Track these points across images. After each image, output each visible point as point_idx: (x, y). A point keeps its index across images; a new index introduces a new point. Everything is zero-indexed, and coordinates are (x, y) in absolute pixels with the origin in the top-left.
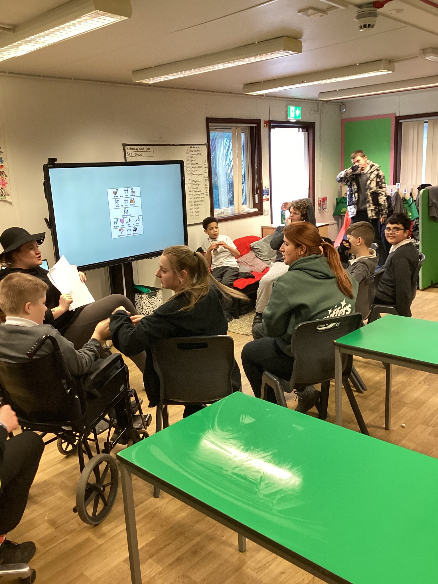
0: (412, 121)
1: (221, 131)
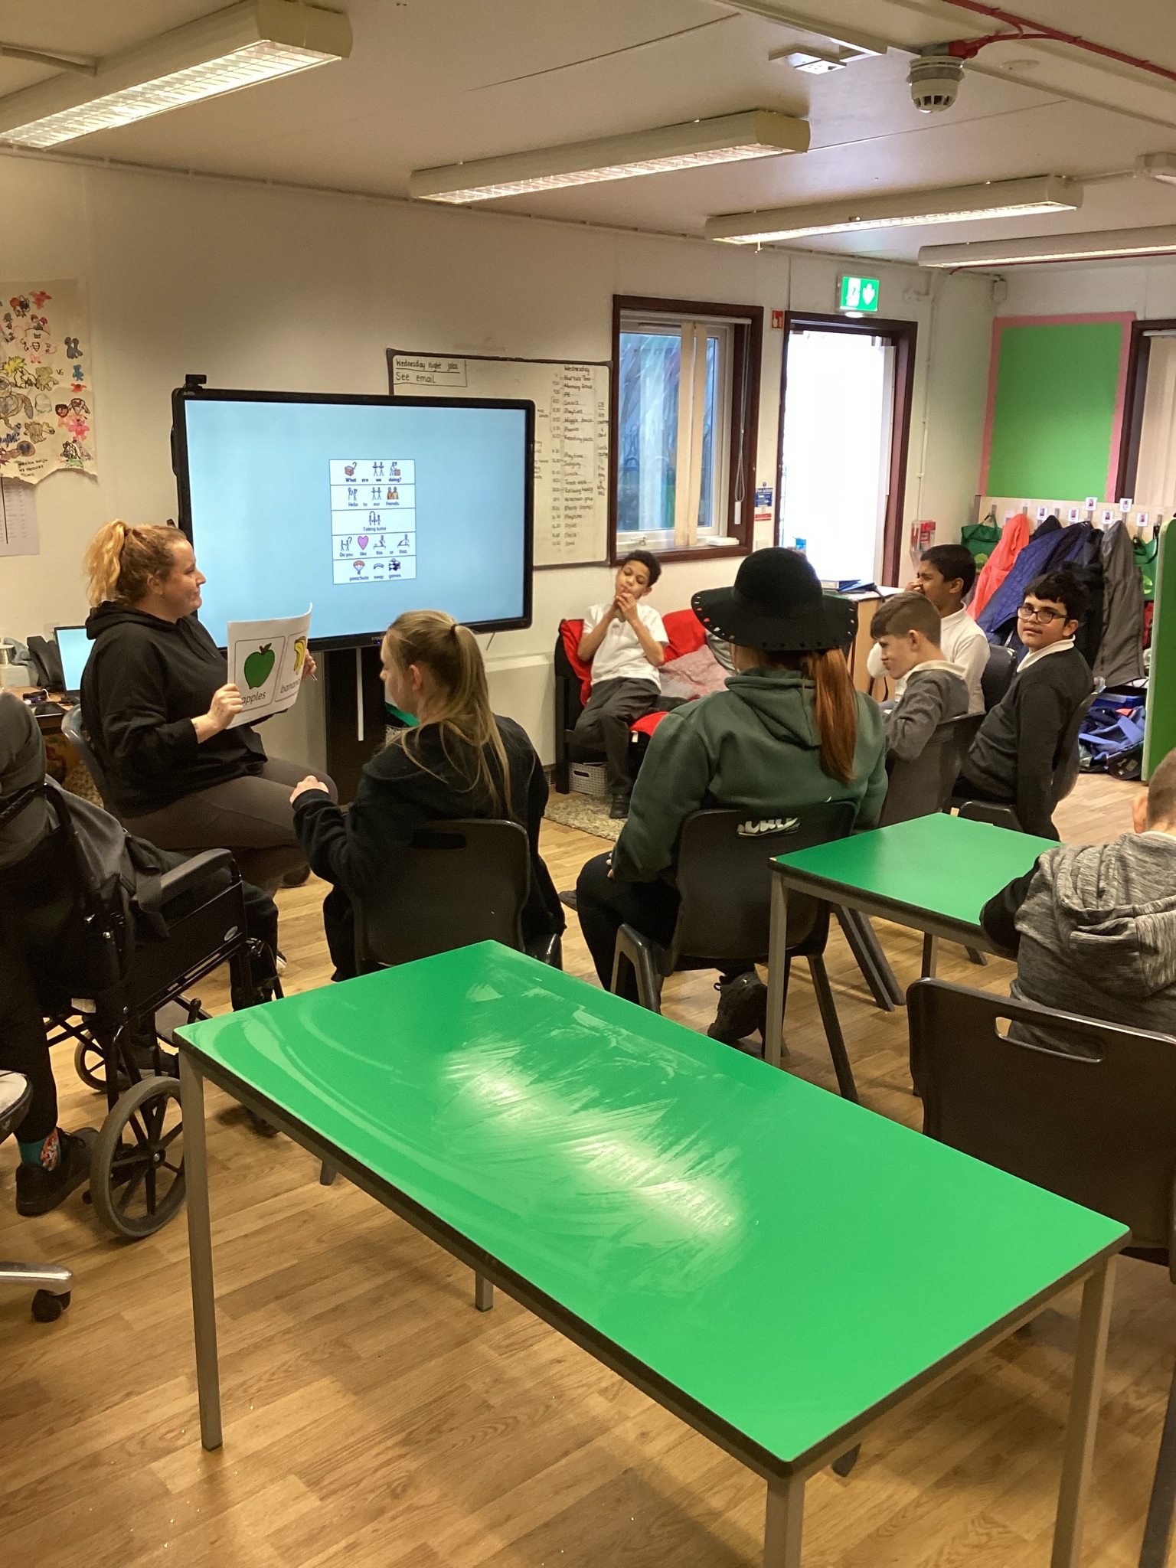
1: (655, 330)
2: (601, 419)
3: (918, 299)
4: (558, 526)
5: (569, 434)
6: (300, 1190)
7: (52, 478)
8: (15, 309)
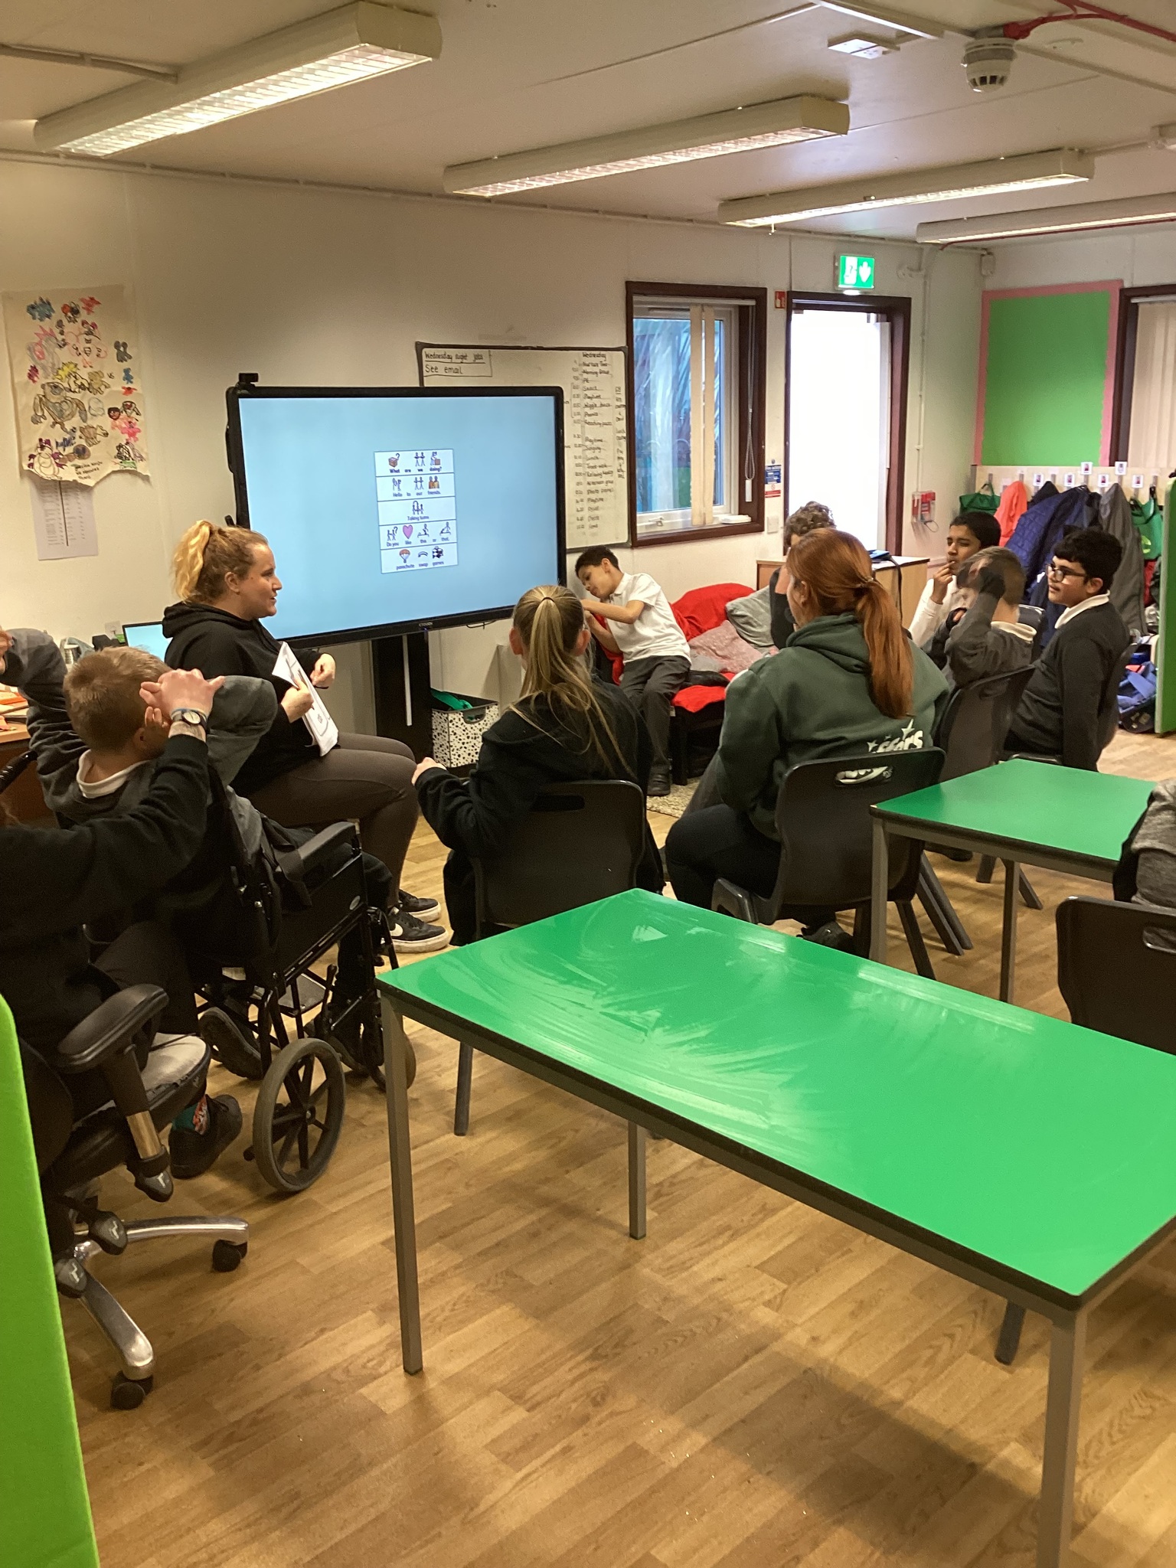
0: (1162, 302)
1: (665, 315)
2: (619, 404)
3: (911, 276)
4: (582, 510)
5: (588, 419)
6: (438, 1141)
7: (108, 479)
8: (66, 314)
